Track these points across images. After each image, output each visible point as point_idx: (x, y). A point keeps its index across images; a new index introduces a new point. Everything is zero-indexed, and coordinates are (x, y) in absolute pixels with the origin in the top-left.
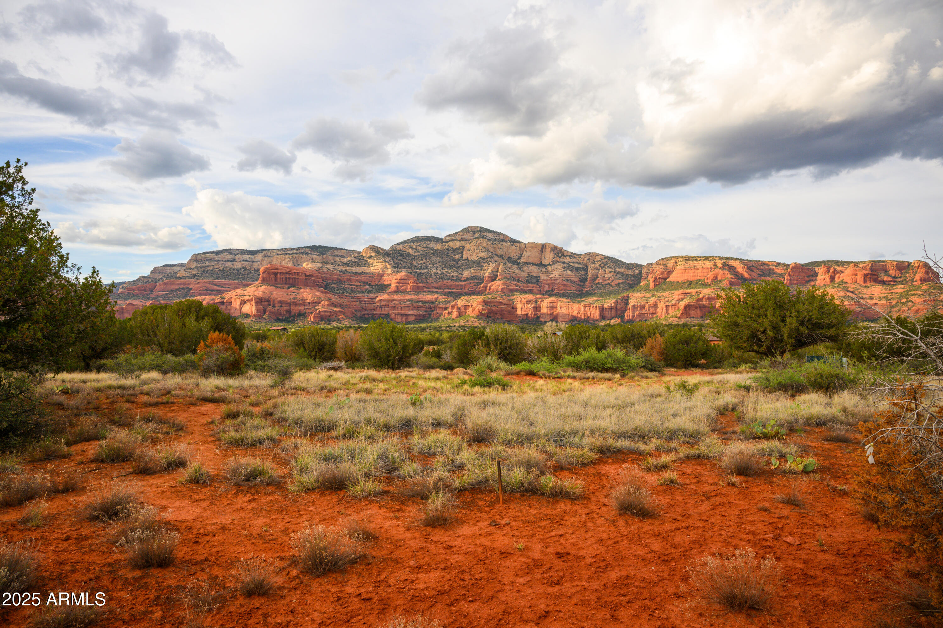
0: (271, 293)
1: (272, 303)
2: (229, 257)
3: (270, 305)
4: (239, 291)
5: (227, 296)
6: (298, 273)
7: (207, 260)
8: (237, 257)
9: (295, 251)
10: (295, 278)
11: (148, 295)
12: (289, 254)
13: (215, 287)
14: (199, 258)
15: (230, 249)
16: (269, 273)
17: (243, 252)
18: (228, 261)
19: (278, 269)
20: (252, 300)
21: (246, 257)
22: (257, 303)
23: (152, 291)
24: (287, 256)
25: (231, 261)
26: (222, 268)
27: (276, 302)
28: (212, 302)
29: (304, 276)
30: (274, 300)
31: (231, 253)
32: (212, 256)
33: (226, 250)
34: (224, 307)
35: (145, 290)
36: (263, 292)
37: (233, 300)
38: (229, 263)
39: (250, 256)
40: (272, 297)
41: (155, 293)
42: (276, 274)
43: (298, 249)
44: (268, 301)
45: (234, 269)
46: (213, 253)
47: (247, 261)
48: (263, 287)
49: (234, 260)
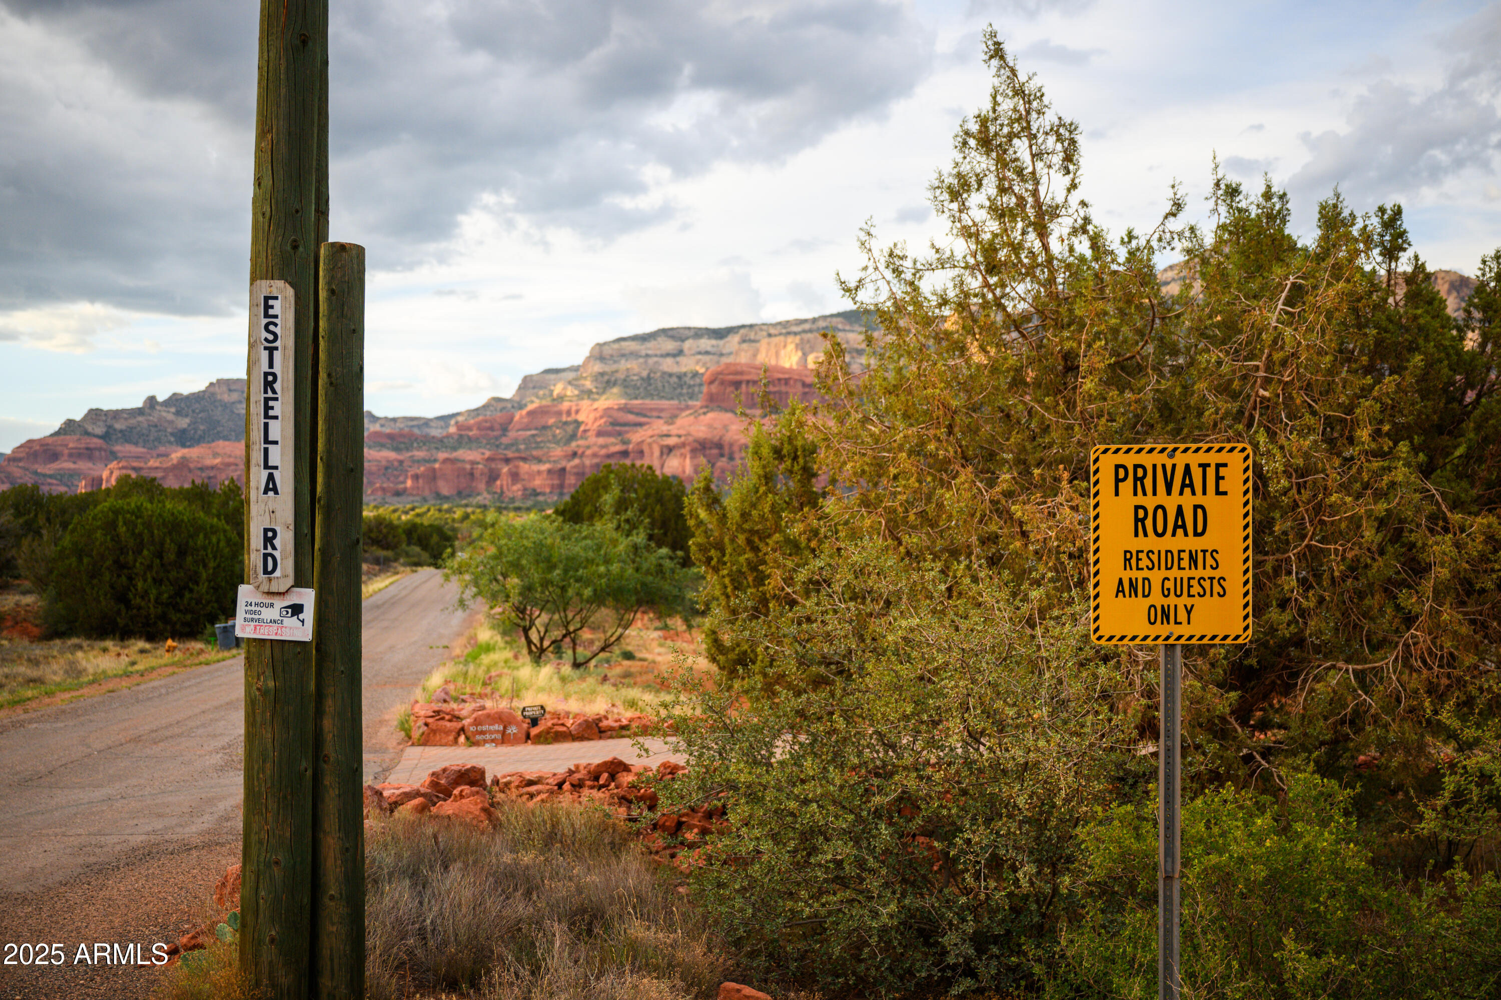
0: (725, 427)
1: (726, 450)
2: (670, 346)
3: (722, 455)
4: (660, 426)
5: (637, 436)
6: (787, 381)
7: (623, 355)
8: (687, 345)
9: (807, 326)
10: (780, 392)
11: (497, 438)
12: (795, 334)
13: (631, 418)
14: (607, 351)
15: (672, 329)
16: (722, 383)
17: (700, 333)
18: (668, 355)
19: (741, 373)
20: (683, 445)
21: (706, 343)
22: (694, 451)
23: (505, 429)
24: (790, 339)
25: (674, 356)
26: (645, 374)
27: (736, 448)
28: (603, 452)
29: (799, 385)
30: (731, 445)
31: (673, 337)
32: (633, 346)
33: (665, 332)
34: (628, 462)
35: (491, 428)
36: (710, 426)
37: (645, 448)
38: (669, 360)
39: (714, 342)
40: (728, 438)
41: (512, 434)
42: (737, 384)
43: (814, 320)
44: (719, 446)
45: (671, 375)
46: (635, 338)
47: (707, 353)
48: (710, 415)
49: (680, 352)
